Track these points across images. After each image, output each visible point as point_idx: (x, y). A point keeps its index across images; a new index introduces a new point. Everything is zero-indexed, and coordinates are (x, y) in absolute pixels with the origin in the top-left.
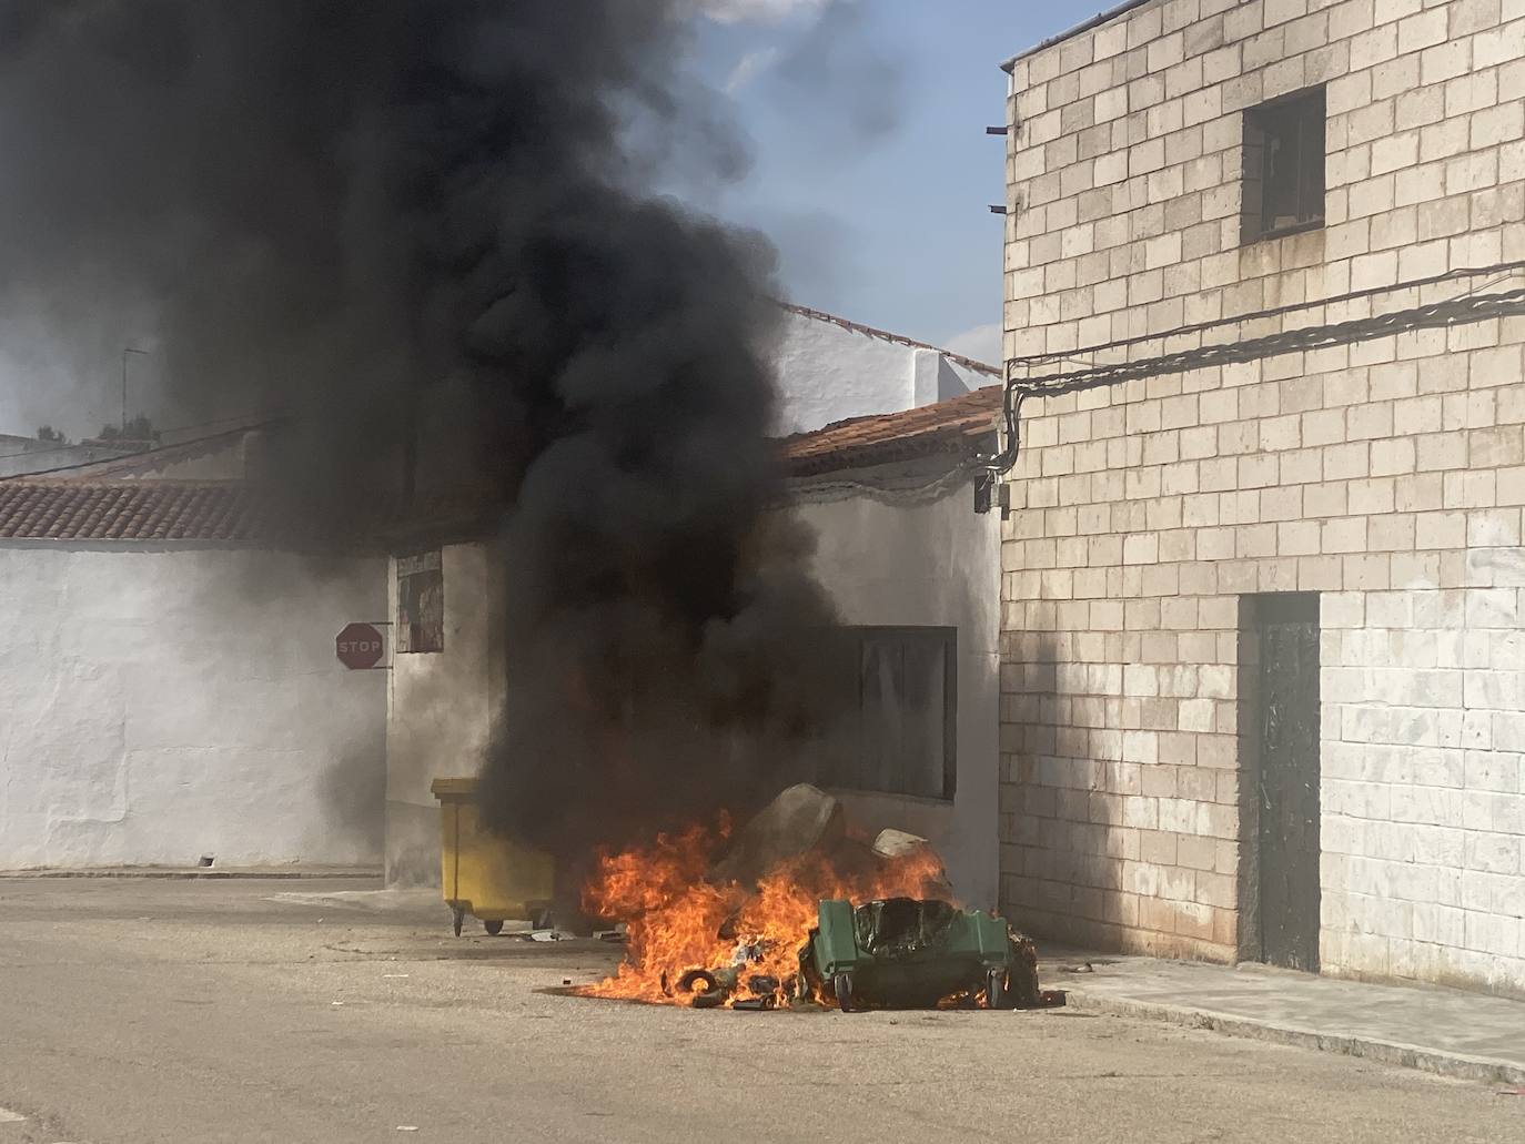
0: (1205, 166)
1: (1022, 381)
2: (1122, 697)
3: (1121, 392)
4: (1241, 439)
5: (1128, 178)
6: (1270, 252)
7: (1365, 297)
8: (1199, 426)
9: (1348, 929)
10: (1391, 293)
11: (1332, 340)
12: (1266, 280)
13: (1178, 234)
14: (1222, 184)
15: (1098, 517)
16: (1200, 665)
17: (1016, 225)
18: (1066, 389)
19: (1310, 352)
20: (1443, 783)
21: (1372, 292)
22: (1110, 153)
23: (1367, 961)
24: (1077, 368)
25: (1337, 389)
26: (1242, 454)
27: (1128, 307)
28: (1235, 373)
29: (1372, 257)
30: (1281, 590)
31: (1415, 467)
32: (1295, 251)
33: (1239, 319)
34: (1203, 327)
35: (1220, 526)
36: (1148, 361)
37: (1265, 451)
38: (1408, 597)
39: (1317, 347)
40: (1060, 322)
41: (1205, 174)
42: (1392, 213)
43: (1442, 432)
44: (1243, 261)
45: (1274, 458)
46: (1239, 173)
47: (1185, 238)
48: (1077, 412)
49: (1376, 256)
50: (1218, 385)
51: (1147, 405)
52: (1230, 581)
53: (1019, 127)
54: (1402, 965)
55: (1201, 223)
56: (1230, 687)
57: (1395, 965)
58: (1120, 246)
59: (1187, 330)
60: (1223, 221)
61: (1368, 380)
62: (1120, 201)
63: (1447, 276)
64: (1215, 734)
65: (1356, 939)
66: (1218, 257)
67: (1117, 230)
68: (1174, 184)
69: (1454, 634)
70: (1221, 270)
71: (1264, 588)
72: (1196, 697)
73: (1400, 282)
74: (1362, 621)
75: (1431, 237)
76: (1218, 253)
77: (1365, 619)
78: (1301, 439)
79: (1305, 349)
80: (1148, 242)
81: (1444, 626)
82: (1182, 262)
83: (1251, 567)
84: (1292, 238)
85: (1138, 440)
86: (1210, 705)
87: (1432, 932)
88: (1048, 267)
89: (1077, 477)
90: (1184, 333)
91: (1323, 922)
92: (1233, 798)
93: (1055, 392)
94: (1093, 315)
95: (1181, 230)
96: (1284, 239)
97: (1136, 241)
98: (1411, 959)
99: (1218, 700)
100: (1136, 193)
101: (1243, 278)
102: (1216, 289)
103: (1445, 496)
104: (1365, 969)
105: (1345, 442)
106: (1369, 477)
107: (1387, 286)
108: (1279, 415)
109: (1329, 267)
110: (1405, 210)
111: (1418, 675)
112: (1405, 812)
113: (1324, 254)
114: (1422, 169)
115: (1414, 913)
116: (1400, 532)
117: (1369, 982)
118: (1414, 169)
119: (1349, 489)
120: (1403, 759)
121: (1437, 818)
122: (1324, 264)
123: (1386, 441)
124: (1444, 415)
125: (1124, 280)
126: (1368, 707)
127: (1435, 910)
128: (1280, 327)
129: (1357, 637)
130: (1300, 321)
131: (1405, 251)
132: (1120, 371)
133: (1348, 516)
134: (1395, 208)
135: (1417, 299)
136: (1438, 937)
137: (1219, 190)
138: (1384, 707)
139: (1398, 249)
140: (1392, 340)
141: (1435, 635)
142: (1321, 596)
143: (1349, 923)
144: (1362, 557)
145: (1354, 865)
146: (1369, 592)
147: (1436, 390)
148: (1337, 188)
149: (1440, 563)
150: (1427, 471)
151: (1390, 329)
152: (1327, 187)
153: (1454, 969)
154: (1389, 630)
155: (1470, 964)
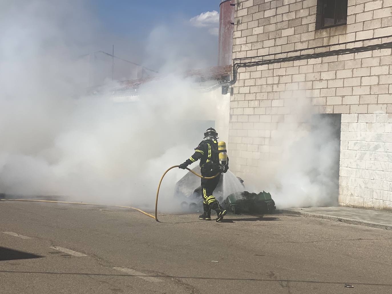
0: (303, 11)
1: (239, 64)
2: (270, 138)
3: (271, 66)
4: (314, 77)
5: (276, 15)
6: (326, 32)
7: (361, 42)
8: (299, 74)
9: (349, 195)
10: (371, 40)
11: (348, 52)
12: (324, 38)
13: (293, 28)
14: (309, 15)
15: (263, 95)
17: (237, 27)
18: (253, 65)
19: (340, 55)
20: (386, 161)
21: (363, 40)
22: (270, 9)
23: (356, 203)
24: (257, 61)
25: (350, 64)
26: (314, 81)
27: (275, 46)
28: (312, 61)
29: (364, 32)
30: (327, 113)
31: (378, 83)
32: (335, 31)
33: (315, 48)
34: (301, 50)
35: (305, 98)
36: (283, 58)
37: (322, 80)
38: (375, 115)
39: (342, 54)
40: (251, 50)
41: (303, 13)
42: (372, 20)
44: (316, 34)
45: (326, 81)
46: (316, 12)
47: (295, 29)
48: (257, 71)
49: (365, 31)
50: (306, 64)
51: (281, 69)
53: (239, 4)
54: (370, 204)
55: (302, 25)
57: (366, 204)
58: (273, 31)
59: (296, 51)
60: (309, 25)
61: (361, 62)
62: (273, 20)
65: (352, 197)
67: (272, 28)
68: (293, 16)
70: (312, 36)
71: (321, 112)
73: (374, 37)
75: (386, 26)
76: (307, 32)
77: (358, 120)
78: (336, 77)
79: (338, 55)
80: (282, 30)
81: (388, 122)
82: (294, 35)
83: (317, 108)
84: (334, 28)
85: (278, 77)
87: (380, 197)
88: (247, 37)
89: (256, 86)
90: (294, 52)
91: (340, 193)
93: (249, 66)
94: (263, 48)
95: (294, 27)
96: (331, 28)
97: (278, 30)
98: (372, 203)
100: (279, 18)
101: (316, 38)
102: (306, 41)
103: (390, 90)
104: (355, 205)
105: (352, 77)
106: (361, 86)
107: (369, 38)
108: (328, 71)
109: (348, 34)
110: (377, 20)
111: (378, 134)
112: (371, 167)
113: (346, 31)
114: (383, 9)
115: (374, 192)
116: (372, 99)
117: (357, 208)
118: (381, 9)
119: (353, 89)
120: (371, 155)
121: (383, 169)
122: (346, 34)
123: (368, 77)
124: (390, 70)
125: (274, 39)
126: (358, 141)
127: (382, 191)
128: (329, 50)
129: (355, 125)
130: (337, 48)
131: (376, 30)
132: (272, 61)
133: (352, 95)
134: (373, 19)
135: (381, 41)
136: (383, 198)
137: (308, 17)
138: (364, 142)
139: (374, 29)
140: (370, 52)
141: (384, 124)
142: (342, 115)
143: (349, 193)
144: (357, 105)
145: (352, 180)
146: (360, 114)
147: (387, 64)
148: (351, 15)
149: (387, 107)
150: (383, 84)
151: (370, 49)
152: (348, 15)
153: (388, 206)
154: (367, 123)
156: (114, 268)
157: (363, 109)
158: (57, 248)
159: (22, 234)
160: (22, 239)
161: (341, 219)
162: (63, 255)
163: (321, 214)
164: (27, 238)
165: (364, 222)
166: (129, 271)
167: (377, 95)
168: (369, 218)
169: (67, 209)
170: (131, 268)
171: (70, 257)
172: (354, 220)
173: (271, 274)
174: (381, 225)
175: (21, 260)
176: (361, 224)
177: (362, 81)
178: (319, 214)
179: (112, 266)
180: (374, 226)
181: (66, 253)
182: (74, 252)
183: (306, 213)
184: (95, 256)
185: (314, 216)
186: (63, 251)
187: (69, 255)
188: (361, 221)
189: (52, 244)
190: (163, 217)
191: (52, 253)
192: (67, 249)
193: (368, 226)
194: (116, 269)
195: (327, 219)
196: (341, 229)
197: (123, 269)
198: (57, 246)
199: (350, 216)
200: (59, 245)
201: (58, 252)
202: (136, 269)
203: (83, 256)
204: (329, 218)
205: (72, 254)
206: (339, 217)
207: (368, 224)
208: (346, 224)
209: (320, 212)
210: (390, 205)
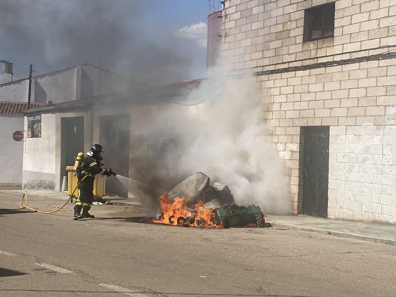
0: (291, 23)
1: (227, 76)
4: (302, 89)
5: (264, 27)
6: (314, 44)
7: (349, 54)
8: (287, 86)
11: (336, 64)
12: (312, 50)
13: (281, 40)
14: (297, 28)
16: (286, 143)
17: (225, 39)
19: (328, 68)
20: (375, 173)
21: (351, 52)
22: (257, 21)
23: (345, 215)
25: (337, 76)
26: (302, 93)
27: (263, 58)
28: (300, 73)
29: (351, 44)
30: (315, 125)
31: (366, 95)
32: (323, 43)
33: (302, 60)
34: (289, 62)
35: (294, 110)
36: (271, 71)
37: (310, 92)
38: (363, 127)
39: (330, 66)
40: (239, 62)
41: (290, 25)
42: (359, 33)
43: (377, 86)
44: (303, 47)
45: (314, 94)
46: (303, 25)
47: (283, 41)
49: (353, 43)
50: (294, 76)
51: (269, 81)
52: (297, 123)
53: (226, 16)
54: (359, 217)
55: (289, 37)
56: (297, 148)
57: (356, 217)
58: (261, 44)
59: (284, 63)
60: (297, 37)
61: (349, 74)
62: (261, 33)
63: (380, 48)
64: (292, 160)
65: (341, 210)
66: (295, 45)
67: (260, 40)
68: (280, 28)
69: (379, 137)
70: (299, 48)
71: (309, 125)
72: (285, 151)
73: (361, 50)
74: (345, 133)
75: (373, 38)
77: (346, 132)
78: (324, 89)
79: (326, 67)
80: (270, 43)
81: (376, 134)
82: (282, 47)
83: (305, 120)
84: (322, 40)
85: (266, 90)
86: (290, 153)
87: (370, 209)
88: (235, 49)
90: (282, 64)
91: (329, 205)
92: (297, 175)
94: (251, 60)
96: (319, 40)
97: (266, 42)
98: (362, 216)
99: (292, 152)
100: (266, 31)
101: (303, 50)
102: (294, 53)
103: (377, 102)
104: (344, 217)
105: (340, 89)
106: (348, 98)
107: (357, 51)
108: (316, 83)
109: (335, 46)
110: (364, 32)
111: (366, 146)
112: (360, 180)
113: (333, 43)
114: (370, 21)
115: (363, 205)
116: (360, 111)
117: (346, 221)
118: (368, 21)
119: (341, 101)
120: (359, 167)
121: (372, 181)
122: (333, 46)
123: (355, 89)
124: (377, 82)
125: (262, 52)
126: (347, 154)
127: (371, 204)
128: (317, 62)
129: (343, 137)
130: (324, 60)
131: (363, 42)
132: (260, 73)
133: (340, 107)
134: (360, 31)
135: (368, 54)
136: (372, 211)
137: (295, 29)
138: (353, 154)
139: (361, 41)
140: (358, 64)
141: (372, 137)
142: (330, 127)
143: (339, 206)
144: (346, 117)
145: (341, 192)
146: (348, 126)
147: (374, 76)
148: (338, 27)
149: (375, 119)
150: (370, 96)
151: (358, 61)
152: (335, 27)
153: (378, 219)
154: (355, 135)
155: (383, 218)
156: (100, 284)
157: (351, 121)
158: (43, 265)
159: (7, 251)
160: (6, 256)
161: (331, 232)
162: (48, 272)
163: (310, 228)
164: (12, 255)
165: (354, 235)
166: (116, 287)
167: (365, 108)
168: (358, 231)
169: (53, 225)
170: (118, 285)
171: (56, 274)
172: (343, 233)
173: (260, 289)
174: (370, 238)
175: (5, 277)
176: (350, 237)
177: (349, 93)
178: (309, 228)
179: (99, 283)
180: (364, 239)
181: (51, 269)
182: (59, 268)
183: (295, 226)
184: (81, 272)
185: (303, 229)
186: (48, 268)
187: (54, 272)
188: (350, 233)
189: (37, 260)
190: (151, 231)
191: (37, 270)
192: (53, 266)
193: (357, 239)
194: (102, 285)
195: (317, 232)
196: (331, 242)
197: (109, 286)
198: (42, 262)
199: (339, 229)
200: (45, 262)
201: (43, 269)
202: (122, 285)
203: (69, 272)
204: (318, 231)
205: (58, 271)
206: (328, 230)
207: (357, 237)
208: (335, 238)
209: (309, 225)
210: (379, 217)
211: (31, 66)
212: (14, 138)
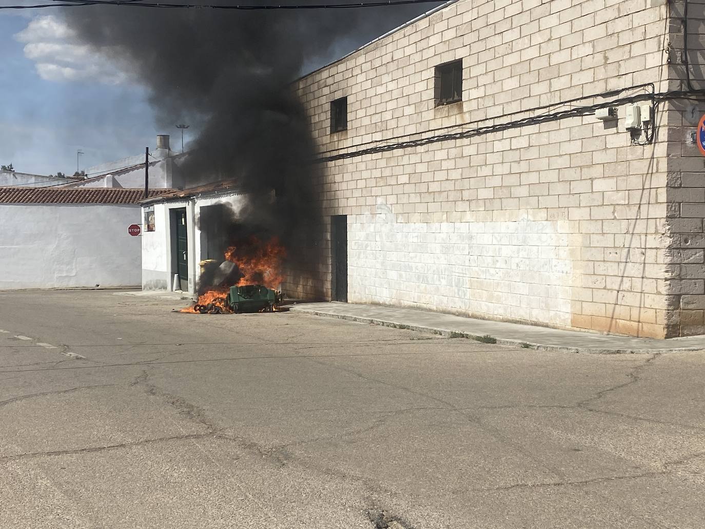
20: (372, 258)
31: (366, 186)
43: (371, 178)
57: (362, 300)
75: (369, 133)
81: (372, 222)
98: (366, 299)
103: (372, 192)
111: (367, 234)
114: (366, 117)
115: (366, 288)
116: (363, 201)
119: (353, 191)
120: (364, 253)
121: (370, 266)
123: (360, 180)
124: (372, 174)
127: (370, 287)
129: (355, 225)
131: (364, 136)
133: (352, 197)
134: (361, 126)
136: (371, 293)
141: (370, 225)
142: (347, 216)
144: (355, 207)
146: (357, 215)
147: (370, 168)
149: (371, 208)
152: (348, 121)
153: (374, 300)
154: (361, 223)
155: (377, 299)
157: (359, 210)
167: (365, 198)
177: (357, 184)
211: (147, 148)
212: (129, 232)
